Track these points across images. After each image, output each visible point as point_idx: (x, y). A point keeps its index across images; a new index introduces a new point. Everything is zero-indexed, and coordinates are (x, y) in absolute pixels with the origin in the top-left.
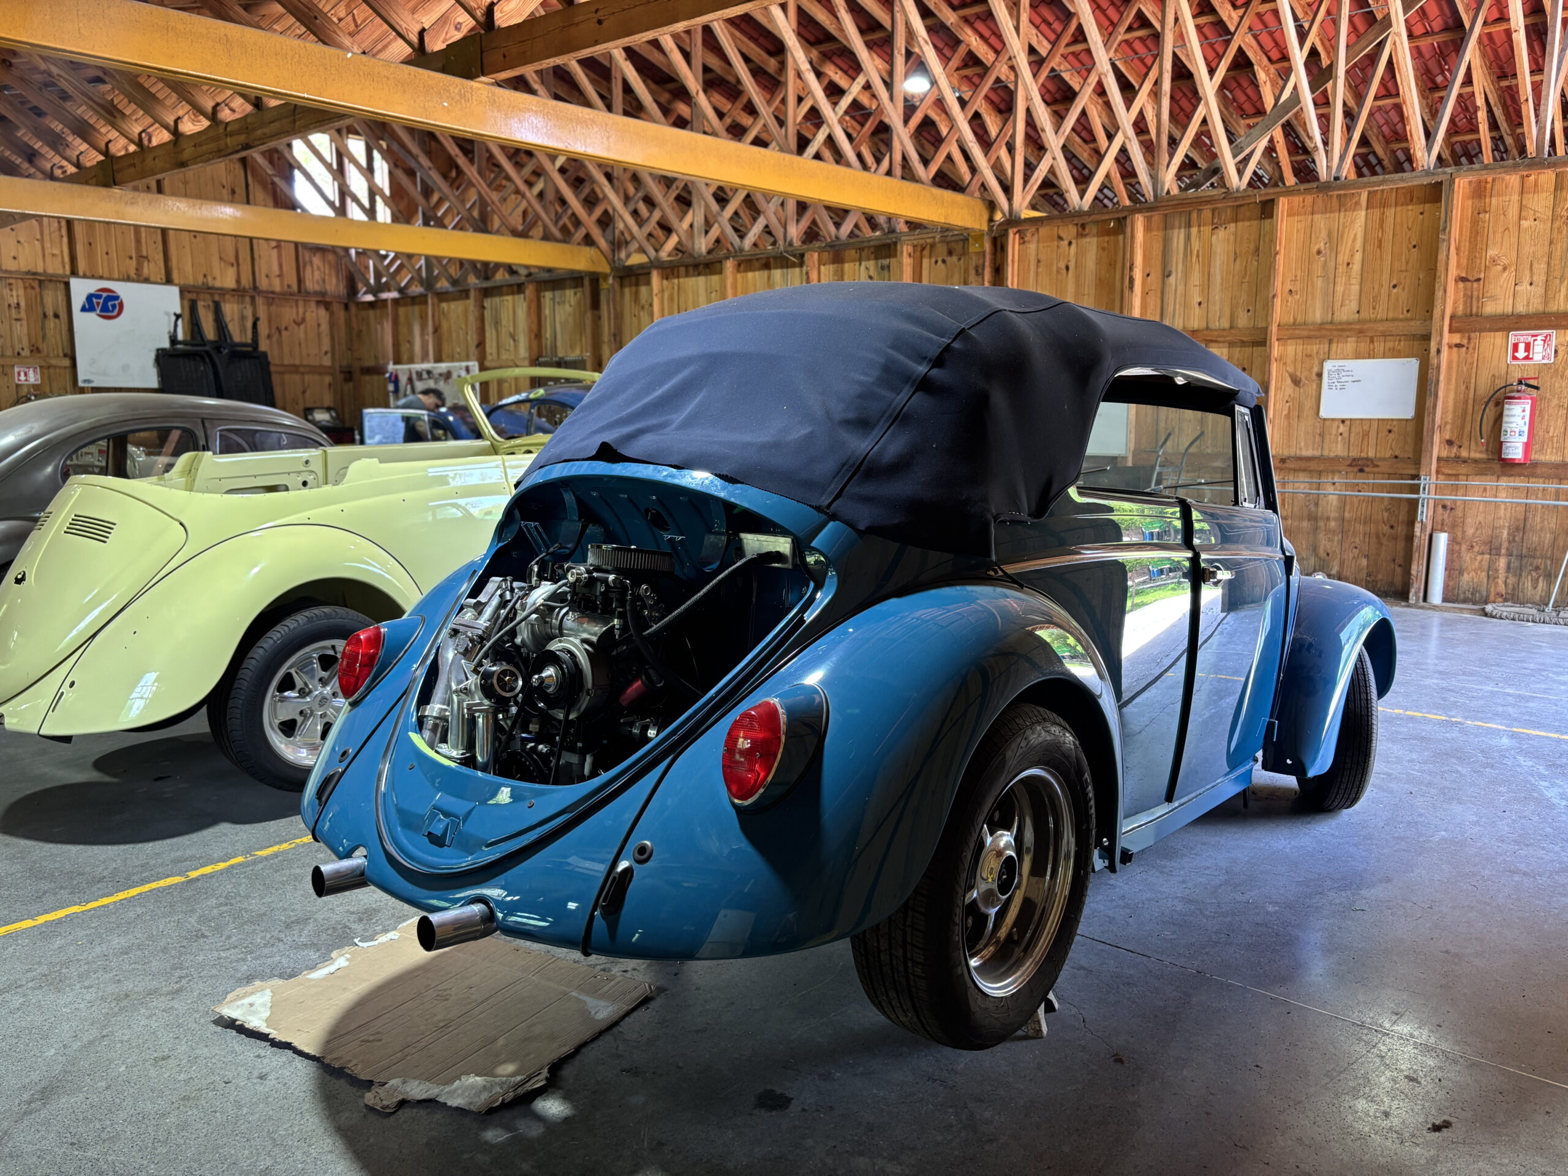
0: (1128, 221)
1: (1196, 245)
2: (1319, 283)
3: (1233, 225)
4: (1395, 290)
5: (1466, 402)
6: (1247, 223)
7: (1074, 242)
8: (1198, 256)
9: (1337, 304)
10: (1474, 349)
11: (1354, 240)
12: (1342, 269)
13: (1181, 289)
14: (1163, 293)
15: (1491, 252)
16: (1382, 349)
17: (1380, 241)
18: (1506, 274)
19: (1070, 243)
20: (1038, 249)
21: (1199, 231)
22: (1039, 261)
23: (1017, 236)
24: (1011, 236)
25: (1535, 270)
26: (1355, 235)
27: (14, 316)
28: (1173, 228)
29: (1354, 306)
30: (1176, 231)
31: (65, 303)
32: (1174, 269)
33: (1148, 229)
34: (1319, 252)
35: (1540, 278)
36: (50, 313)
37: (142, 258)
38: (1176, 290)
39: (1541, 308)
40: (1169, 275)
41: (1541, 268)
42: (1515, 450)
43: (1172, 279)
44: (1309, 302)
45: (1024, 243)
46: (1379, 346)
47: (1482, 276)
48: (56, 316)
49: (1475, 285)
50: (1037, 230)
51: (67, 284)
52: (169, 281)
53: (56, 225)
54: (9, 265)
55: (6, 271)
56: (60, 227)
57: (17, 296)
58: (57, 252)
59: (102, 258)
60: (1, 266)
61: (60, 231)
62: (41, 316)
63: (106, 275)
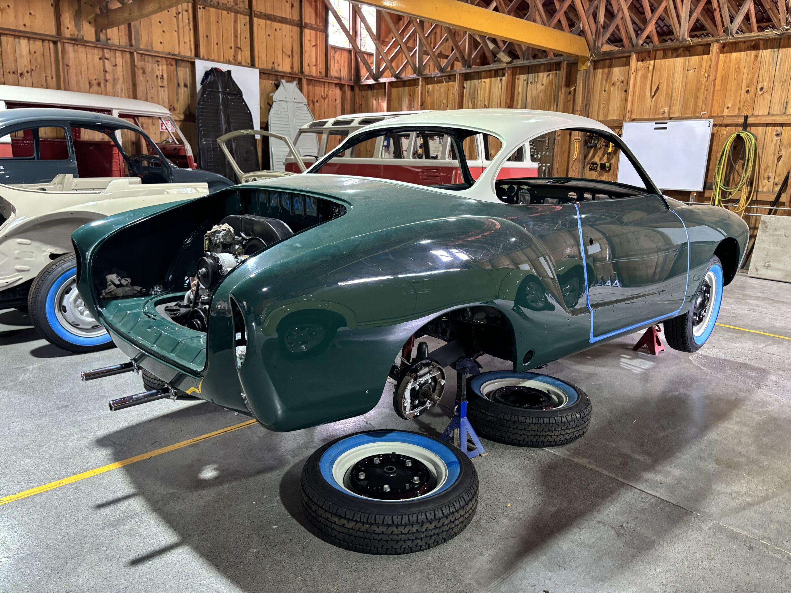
27: (160, 84)
31: (191, 78)
36: (182, 84)
37: (238, 48)
48: (186, 86)
51: (193, 64)
52: (253, 65)
53: (187, 21)
54: (157, 47)
55: (156, 52)
56: (189, 23)
57: (162, 70)
58: (187, 40)
59: (214, 47)
60: (152, 48)
61: (189, 25)
62: (177, 85)
63: (216, 59)
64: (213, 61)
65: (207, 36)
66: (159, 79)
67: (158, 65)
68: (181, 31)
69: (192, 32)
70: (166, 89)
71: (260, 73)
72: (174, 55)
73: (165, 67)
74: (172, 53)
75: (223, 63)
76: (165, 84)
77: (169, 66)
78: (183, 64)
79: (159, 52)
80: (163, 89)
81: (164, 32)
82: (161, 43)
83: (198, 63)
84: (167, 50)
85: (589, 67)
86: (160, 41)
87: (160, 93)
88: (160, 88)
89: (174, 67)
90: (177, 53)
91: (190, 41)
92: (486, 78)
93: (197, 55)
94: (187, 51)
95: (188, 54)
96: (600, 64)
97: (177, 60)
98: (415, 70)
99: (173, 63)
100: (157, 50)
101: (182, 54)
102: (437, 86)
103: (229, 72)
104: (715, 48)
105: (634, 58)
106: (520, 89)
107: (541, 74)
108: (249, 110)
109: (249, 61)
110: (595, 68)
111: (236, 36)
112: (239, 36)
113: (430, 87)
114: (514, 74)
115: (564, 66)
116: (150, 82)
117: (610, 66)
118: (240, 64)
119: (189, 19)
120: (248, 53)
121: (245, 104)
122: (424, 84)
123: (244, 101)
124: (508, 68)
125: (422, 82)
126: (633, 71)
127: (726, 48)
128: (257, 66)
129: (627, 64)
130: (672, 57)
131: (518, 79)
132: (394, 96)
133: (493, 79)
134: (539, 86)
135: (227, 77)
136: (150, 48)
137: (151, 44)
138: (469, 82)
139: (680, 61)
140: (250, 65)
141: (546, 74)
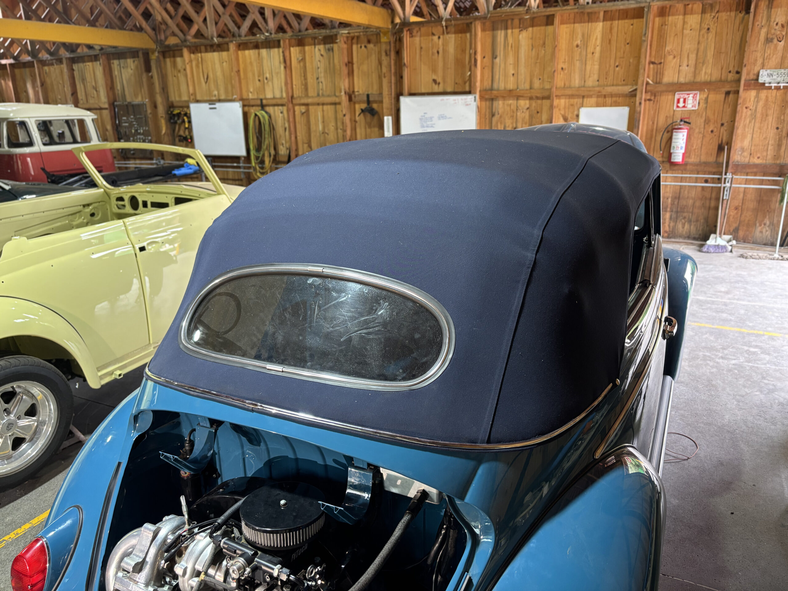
0: (473, 25)
1: (510, 40)
2: (578, 64)
3: (530, 29)
4: (617, 69)
5: (652, 131)
6: (539, 28)
7: (441, 37)
8: (512, 47)
9: (587, 76)
10: (657, 101)
11: (596, 39)
12: (590, 55)
13: (503, 66)
14: (493, 68)
15: (668, 48)
16: (610, 101)
17: (610, 41)
18: (675, 60)
19: (439, 38)
20: (420, 41)
21: (512, 32)
22: (421, 48)
23: (408, 33)
24: (405, 32)
25: (690, 58)
26: (597, 36)
28: (497, 29)
29: (596, 77)
30: (499, 32)
32: (498, 54)
33: (483, 30)
34: (577, 46)
35: (692, 62)
38: (500, 66)
39: (692, 79)
40: (496, 58)
41: (693, 56)
42: (678, 157)
43: (497, 60)
44: (572, 74)
45: (412, 37)
46: (609, 100)
47: (663, 61)
49: (659, 66)
50: (420, 29)
85: (159, 56)
102: (52, 69)
104: (232, 46)
105: (185, 52)
107: (129, 60)
113: (46, 68)
115: (141, 54)
117: (174, 56)
122: (40, 66)
124: (102, 54)
125: (37, 64)
126: (187, 60)
127: (241, 47)
129: (182, 56)
132: (18, 76)
133: (94, 63)
134: (129, 70)
138: (76, 65)
139: (216, 54)
141: (132, 60)
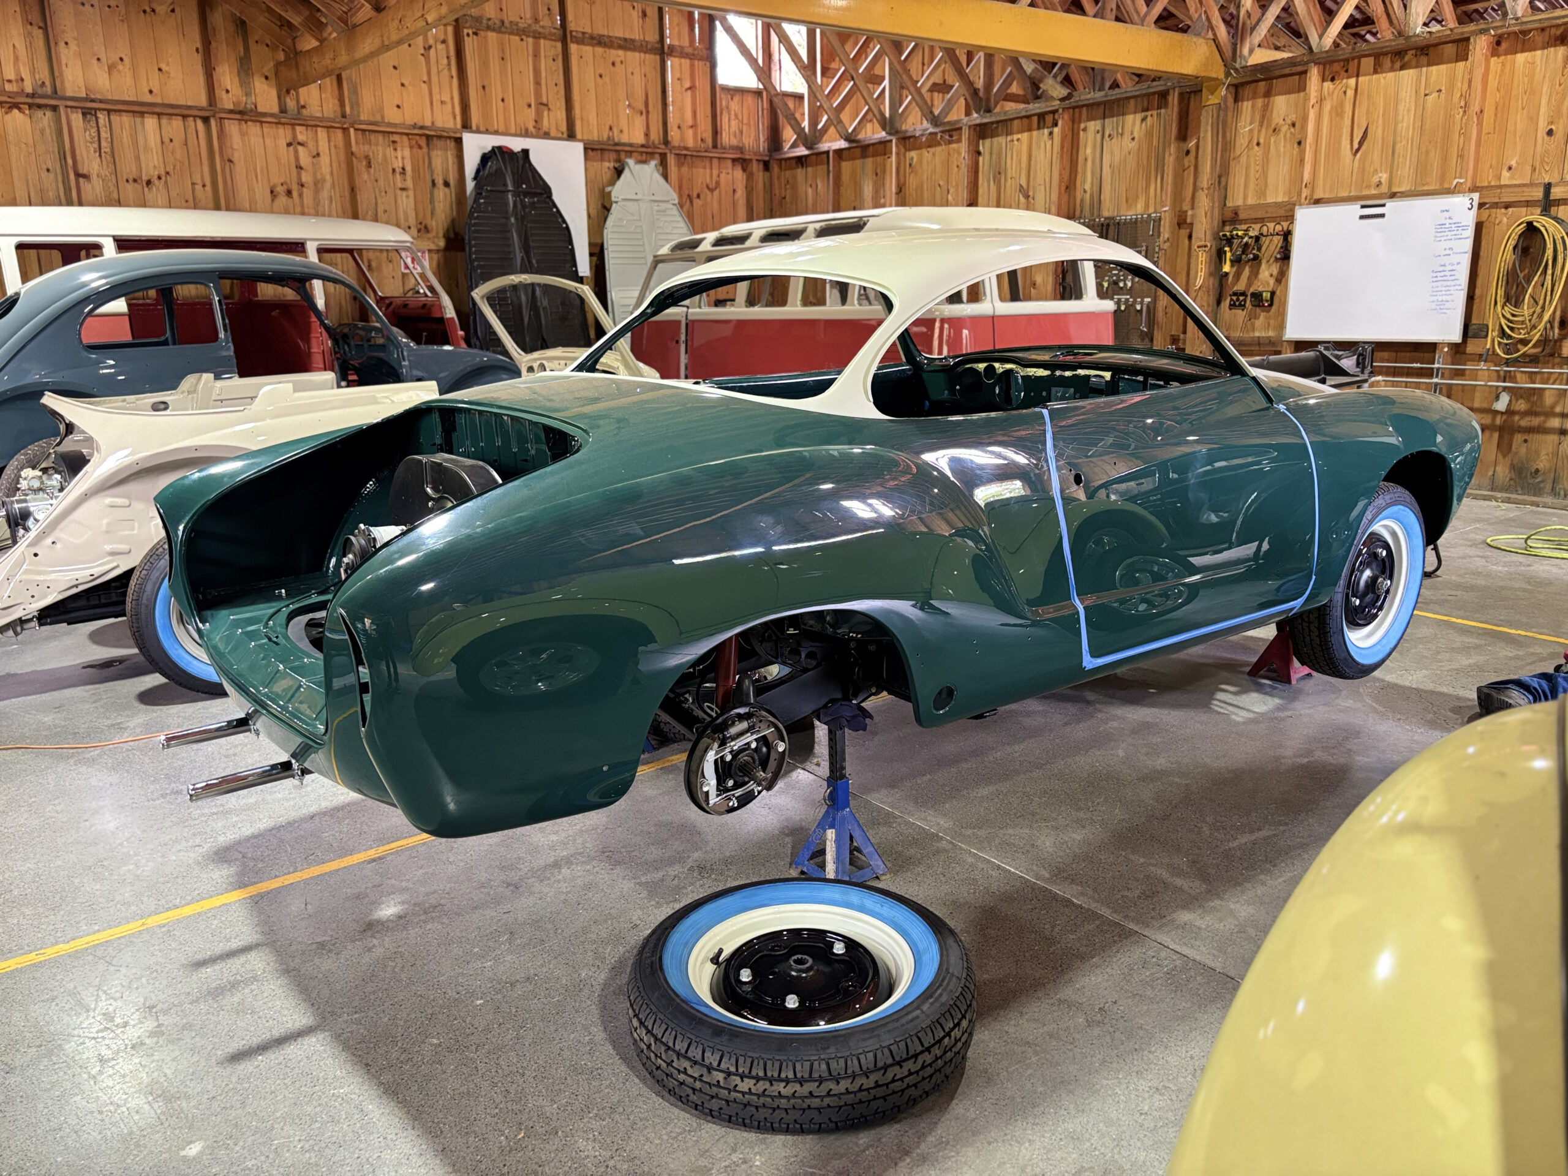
27: (400, 185)
31: (456, 167)
36: (440, 181)
37: (541, 106)
48: (446, 184)
51: (459, 141)
52: (571, 136)
53: (445, 61)
54: (393, 116)
55: (389, 124)
56: (449, 64)
57: (403, 158)
58: (446, 98)
59: (496, 106)
60: (383, 117)
61: (450, 69)
62: (430, 183)
63: (502, 129)
64: (496, 133)
65: (484, 87)
66: (398, 176)
67: (395, 149)
68: (434, 78)
69: (455, 81)
70: (411, 193)
71: (586, 149)
72: (422, 128)
73: (407, 152)
74: (421, 124)
75: (515, 135)
76: (409, 183)
77: (415, 150)
78: (439, 143)
79: (395, 125)
80: (404, 193)
81: (403, 85)
82: (398, 107)
83: (468, 138)
84: (410, 121)
85: (1225, 97)
86: (396, 103)
87: (399, 201)
88: (399, 192)
89: (425, 150)
90: (428, 123)
91: (452, 98)
92: (1021, 132)
93: (466, 126)
94: (446, 118)
95: (450, 124)
96: (1248, 91)
97: (429, 138)
98: (884, 124)
99: (423, 142)
100: (392, 121)
101: (439, 124)
102: (927, 154)
103: (525, 152)
104: (1480, 45)
105: (1314, 74)
106: (1089, 151)
107: (1130, 118)
108: (564, 221)
109: (564, 128)
110: (1236, 100)
111: (538, 83)
112: (543, 82)
113: (914, 154)
114: (1075, 121)
115: (1174, 99)
116: (381, 182)
117: (1268, 94)
118: (546, 135)
119: (448, 58)
120: (560, 115)
121: (558, 211)
122: (903, 150)
123: (555, 206)
124: (1064, 109)
125: (897, 146)
126: (1313, 101)
127: (1504, 45)
128: (579, 136)
129: (1302, 88)
130: (1392, 69)
131: (1085, 130)
132: (846, 177)
133: (1035, 133)
134: (1127, 144)
135: (521, 162)
136: (378, 118)
137: (381, 110)
138: (988, 141)
139: (1409, 74)
140: (565, 136)
141: (1139, 116)
